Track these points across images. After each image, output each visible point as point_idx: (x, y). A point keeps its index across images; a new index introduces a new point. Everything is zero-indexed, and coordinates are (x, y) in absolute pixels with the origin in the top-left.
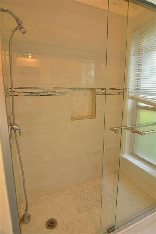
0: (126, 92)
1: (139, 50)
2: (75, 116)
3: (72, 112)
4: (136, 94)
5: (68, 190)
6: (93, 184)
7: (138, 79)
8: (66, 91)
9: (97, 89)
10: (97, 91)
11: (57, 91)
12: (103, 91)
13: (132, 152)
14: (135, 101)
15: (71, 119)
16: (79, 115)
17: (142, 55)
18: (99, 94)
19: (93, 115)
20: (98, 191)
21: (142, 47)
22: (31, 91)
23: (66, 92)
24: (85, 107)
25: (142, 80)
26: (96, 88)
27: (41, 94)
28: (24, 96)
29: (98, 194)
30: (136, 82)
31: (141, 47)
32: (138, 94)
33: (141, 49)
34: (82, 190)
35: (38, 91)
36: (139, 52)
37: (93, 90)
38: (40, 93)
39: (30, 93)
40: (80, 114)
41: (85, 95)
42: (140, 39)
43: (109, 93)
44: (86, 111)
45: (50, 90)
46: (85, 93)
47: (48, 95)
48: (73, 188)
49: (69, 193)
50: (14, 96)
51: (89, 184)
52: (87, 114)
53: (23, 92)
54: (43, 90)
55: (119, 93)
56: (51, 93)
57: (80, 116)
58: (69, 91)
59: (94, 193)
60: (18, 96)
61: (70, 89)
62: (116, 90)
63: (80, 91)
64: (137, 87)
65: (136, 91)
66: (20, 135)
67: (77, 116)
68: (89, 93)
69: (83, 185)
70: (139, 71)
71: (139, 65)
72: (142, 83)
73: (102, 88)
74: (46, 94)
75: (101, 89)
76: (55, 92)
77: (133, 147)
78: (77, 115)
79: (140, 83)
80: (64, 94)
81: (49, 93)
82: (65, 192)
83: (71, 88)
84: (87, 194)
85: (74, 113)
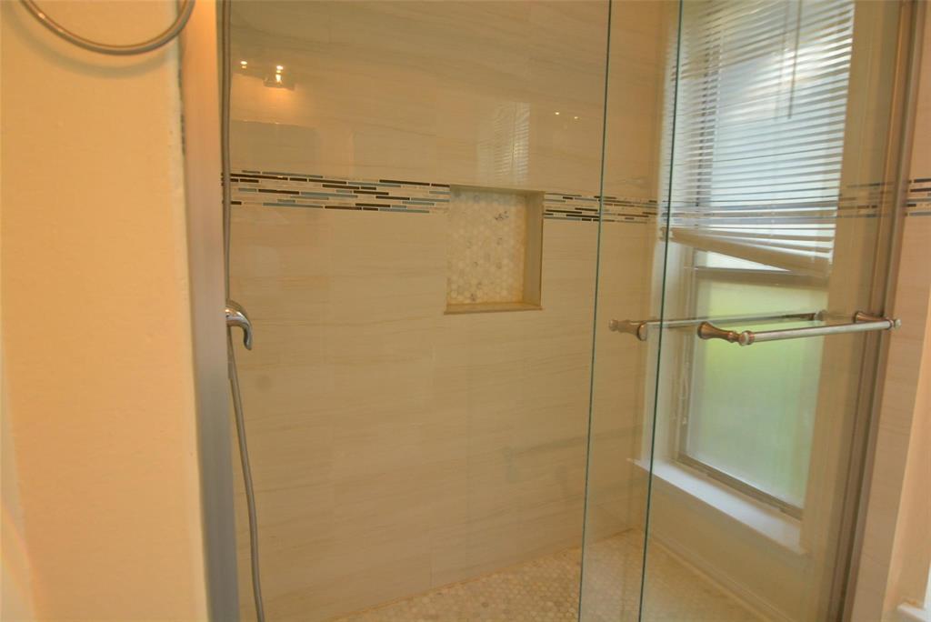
0: (655, 214)
1: (707, 55)
2: (460, 298)
3: (449, 282)
4: (693, 220)
5: (426, 600)
6: (527, 578)
7: (702, 166)
8: (431, 196)
9: (546, 197)
10: (546, 204)
11: (393, 192)
12: (571, 205)
13: (677, 450)
14: (691, 249)
15: (444, 309)
16: (473, 297)
17: (716, 73)
18: (555, 215)
19: (530, 298)
20: (550, 604)
21: (716, 43)
22: (293, 186)
23: (430, 202)
24: (499, 267)
25: (715, 165)
26: (543, 193)
27: (333, 201)
28: (265, 204)
29: (551, 614)
30: (691, 174)
31: (711, 45)
32: (703, 219)
33: (711, 52)
34: (482, 599)
35: (319, 188)
36: (706, 63)
37: (529, 198)
38: (326, 196)
39: (288, 197)
40: (479, 294)
41: (499, 218)
42: (709, 14)
43: (593, 213)
44: (505, 283)
45: (368, 190)
46: (501, 210)
47: (359, 207)
48: (444, 591)
49: (433, 612)
50: (233, 203)
51: (510, 577)
52: (504, 293)
53: (260, 190)
54: (339, 185)
55: (629, 217)
56: (372, 200)
57: (478, 301)
58: (441, 197)
59: (534, 613)
60: (240, 203)
61: (446, 189)
62: (619, 203)
63: (483, 204)
64: (698, 193)
65: (694, 210)
66: (250, 349)
67: (468, 301)
68: (514, 210)
69: (484, 580)
70: (703, 135)
71: (705, 112)
72: (714, 179)
73: (567, 193)
74: (352, 202)
75: (561, 198)
76: (384, 195)
77: (684, 428)
78: (468, 294)
79: (709, 180)
80: (418, 207)
81: (363, 199)
82: (414, 610)
83: (447, 186)
84: (503, 616)
85: (454, 287)
